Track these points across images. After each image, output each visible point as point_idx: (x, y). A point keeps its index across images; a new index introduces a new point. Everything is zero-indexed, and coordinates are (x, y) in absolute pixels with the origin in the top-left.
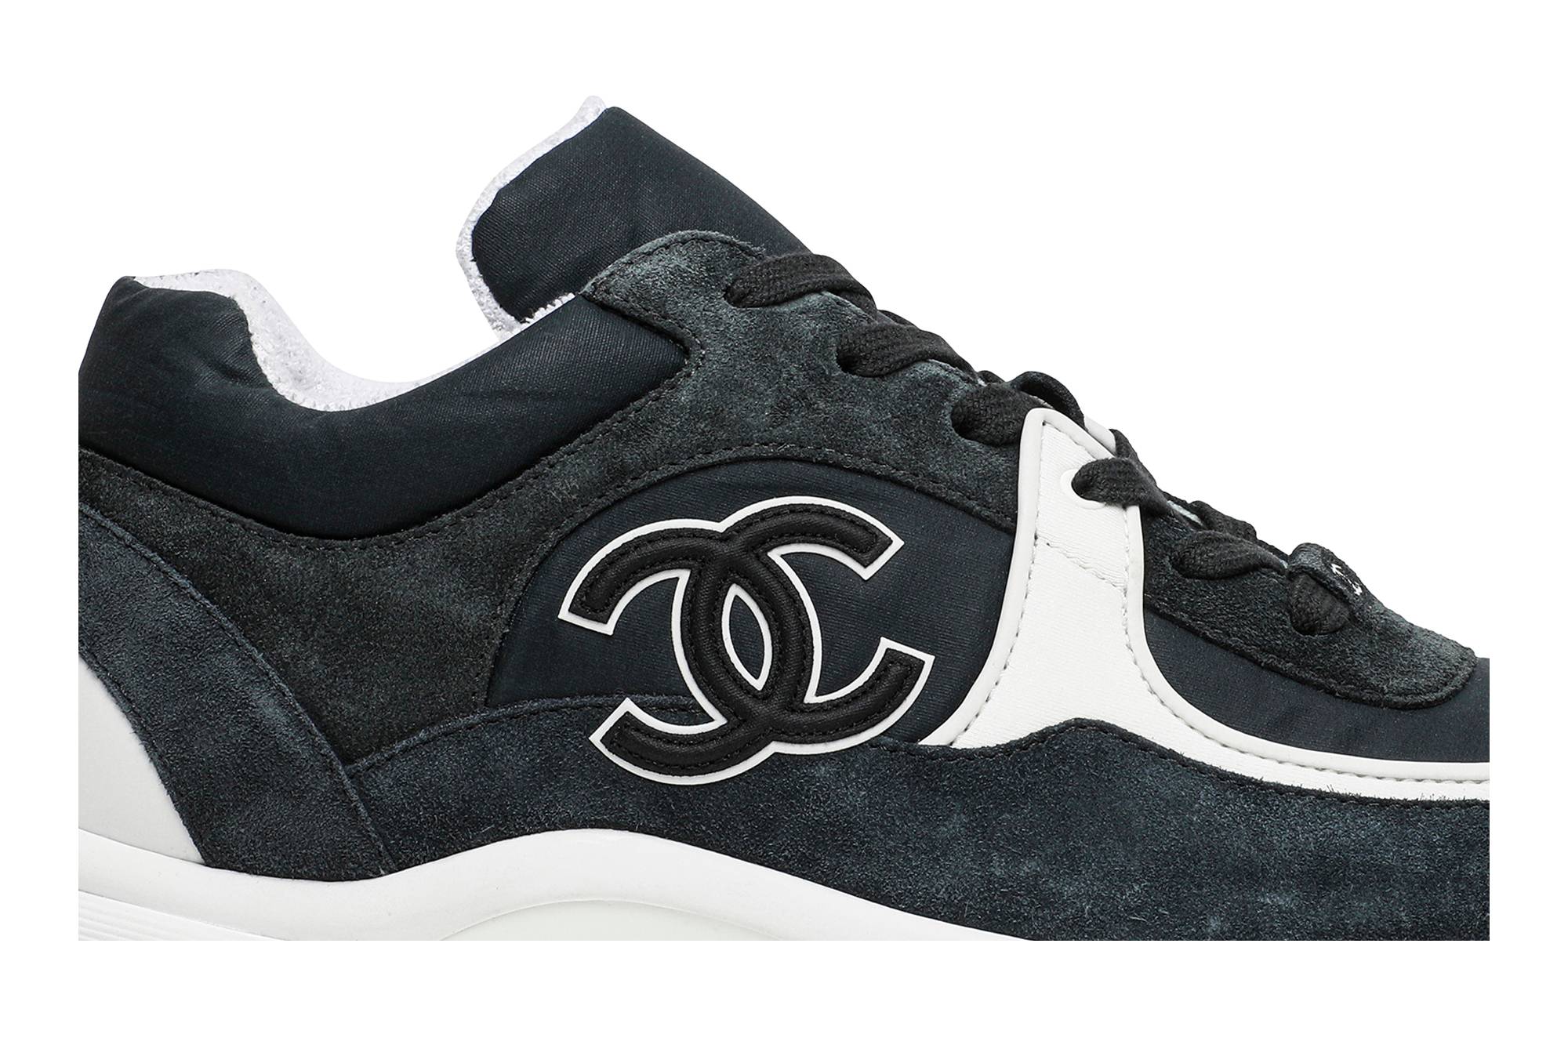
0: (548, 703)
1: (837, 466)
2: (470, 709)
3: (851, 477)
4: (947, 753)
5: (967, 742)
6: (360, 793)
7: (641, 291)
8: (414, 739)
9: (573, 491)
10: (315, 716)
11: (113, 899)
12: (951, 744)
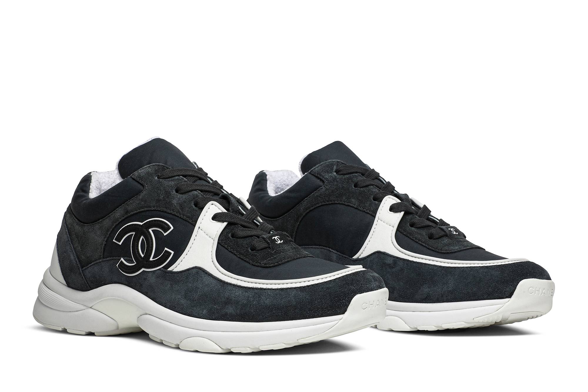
0: (111, 258)
1: (166, 212)
2: (100, 259)
3: (168, 215)
4: (171, 272)
5: (176, 270)
6: (83, 274)
7: (139, 176)
8: (92, 264)
9: (119, 216)
10: (78, 258)
11: (57, 294)
12: (173, 270)
